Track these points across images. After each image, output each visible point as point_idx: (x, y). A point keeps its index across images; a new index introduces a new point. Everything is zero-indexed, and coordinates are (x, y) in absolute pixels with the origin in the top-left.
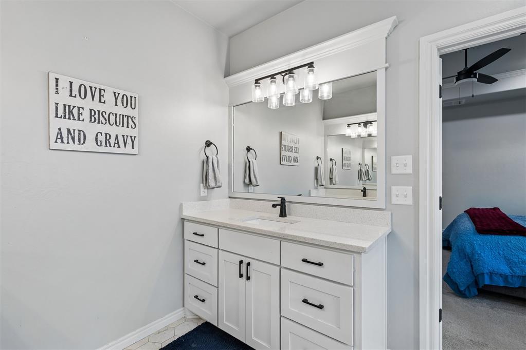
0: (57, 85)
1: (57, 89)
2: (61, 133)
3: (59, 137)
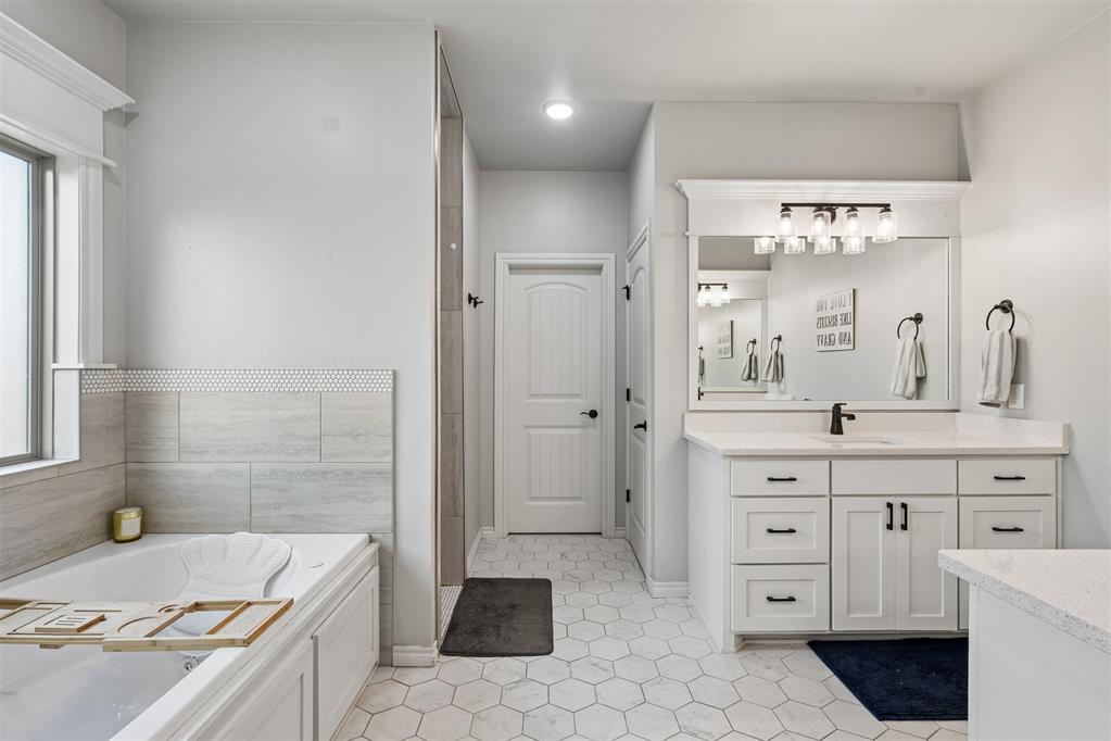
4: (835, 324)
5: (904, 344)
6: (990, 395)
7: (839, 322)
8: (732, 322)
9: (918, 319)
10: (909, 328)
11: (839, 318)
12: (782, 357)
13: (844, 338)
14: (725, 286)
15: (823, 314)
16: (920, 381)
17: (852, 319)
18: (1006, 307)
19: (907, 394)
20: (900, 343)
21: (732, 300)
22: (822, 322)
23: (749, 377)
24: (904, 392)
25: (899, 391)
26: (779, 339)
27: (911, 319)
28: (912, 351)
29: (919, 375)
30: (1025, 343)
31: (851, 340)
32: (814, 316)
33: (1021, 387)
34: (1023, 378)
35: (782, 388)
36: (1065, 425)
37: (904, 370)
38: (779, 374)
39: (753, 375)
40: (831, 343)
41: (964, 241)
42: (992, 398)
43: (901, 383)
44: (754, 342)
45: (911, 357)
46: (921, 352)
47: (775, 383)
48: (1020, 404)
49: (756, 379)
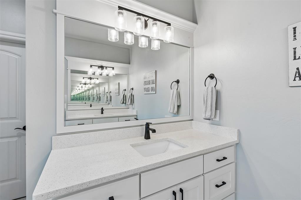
0: (295, 33)
1: (295, 36)
2: (299, 72)
3: (297, 75)
4: (150, 84)
5: (173, 92)
6: (208, 115)
7: (151, 83)
8: (119, 83)
9: (178, 82)
10: (175, 85)
11: (151, 81)
12: (133, 96)
13: (153, 89)
14: (113, 68)
15: (146, 80)
16: (179, 107)
17: (155, 82)
18: (212, 77)
19: (174, 113)
20: (172, 91)
21: (116, 74)
22: (146, 83)
23: (123, 103)
24: (173, 111)
25: (171, 111)
26: (133, 89)
27: (175, 82)
28: (176, 95)
29: (178, 104)
30: (220, 92)
31: (154, 89)
32: (143, 81)
33: (218, 111)
34: (218, 108)
35: (133, 107)
36: (238, 130)
37: (173, 102)
38: (132, 102)
39: (125, 102)
40: (148, 91)
41: (195, 50)
42: (209, 117)
43: (172, 108)
44: (125, 90)
45: (176, 97)
46: (179, 95)
47: (131, 105)
48: (217, 119)
49: (126, 103)
